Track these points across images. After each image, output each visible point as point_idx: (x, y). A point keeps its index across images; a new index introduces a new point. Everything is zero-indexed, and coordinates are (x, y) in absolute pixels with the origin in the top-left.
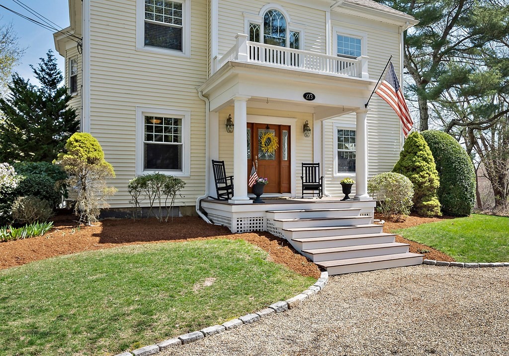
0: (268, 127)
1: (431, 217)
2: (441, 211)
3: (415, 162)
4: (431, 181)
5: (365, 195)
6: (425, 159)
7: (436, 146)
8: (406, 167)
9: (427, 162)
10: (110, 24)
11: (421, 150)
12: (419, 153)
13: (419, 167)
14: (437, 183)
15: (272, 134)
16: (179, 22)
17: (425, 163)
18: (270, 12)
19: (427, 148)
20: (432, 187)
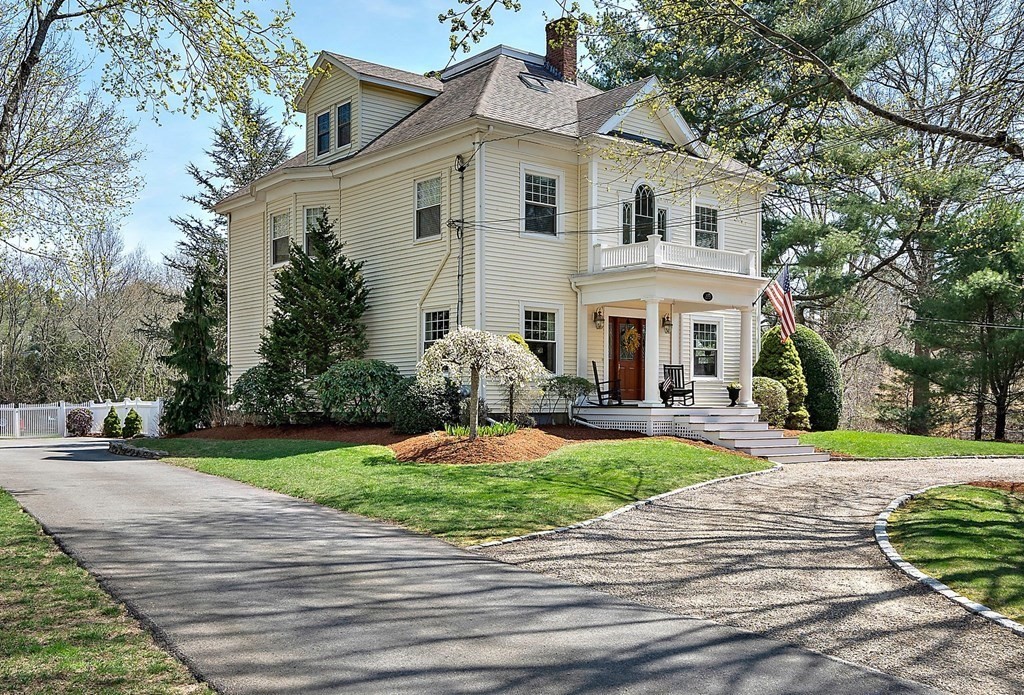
0: (628, 321)
1: (800, 429)
2: (810, 423)
3: (781, 364)
4: (800, 387)
5: (750, 402)
6: (792, 362)
7: (801, 344)
8: (770, 371)
9: (794, 364)
10: (500, 209)
11: (787, 350)
12: (785, 354)
13: (786, 370)
14: (806, 391)
15: (633, 330)
16: (553, 201)
17: (793, 366)
18: (641, 188)
19: (794, 347)
20: (801, 394)
